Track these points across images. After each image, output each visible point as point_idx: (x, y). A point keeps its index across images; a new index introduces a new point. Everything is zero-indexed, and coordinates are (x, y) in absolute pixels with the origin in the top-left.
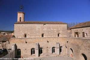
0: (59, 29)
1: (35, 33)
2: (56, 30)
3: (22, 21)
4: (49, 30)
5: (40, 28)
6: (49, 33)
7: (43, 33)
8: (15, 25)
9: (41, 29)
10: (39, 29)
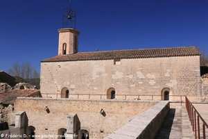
0: (167, 75)
1: (88, 85)
2: (153, 76)
3: (67, 53)
4: (131, 77)
5: (103, 70)
6: (129, 88)
7: (113, 85)
8: (42, 64)
9: (106, 75)
10: (100, 74)
